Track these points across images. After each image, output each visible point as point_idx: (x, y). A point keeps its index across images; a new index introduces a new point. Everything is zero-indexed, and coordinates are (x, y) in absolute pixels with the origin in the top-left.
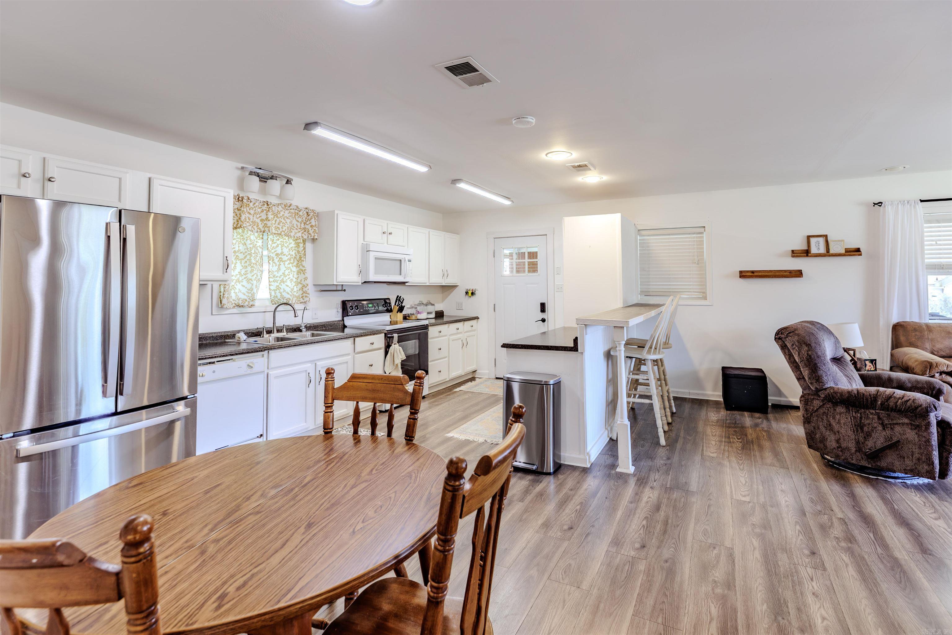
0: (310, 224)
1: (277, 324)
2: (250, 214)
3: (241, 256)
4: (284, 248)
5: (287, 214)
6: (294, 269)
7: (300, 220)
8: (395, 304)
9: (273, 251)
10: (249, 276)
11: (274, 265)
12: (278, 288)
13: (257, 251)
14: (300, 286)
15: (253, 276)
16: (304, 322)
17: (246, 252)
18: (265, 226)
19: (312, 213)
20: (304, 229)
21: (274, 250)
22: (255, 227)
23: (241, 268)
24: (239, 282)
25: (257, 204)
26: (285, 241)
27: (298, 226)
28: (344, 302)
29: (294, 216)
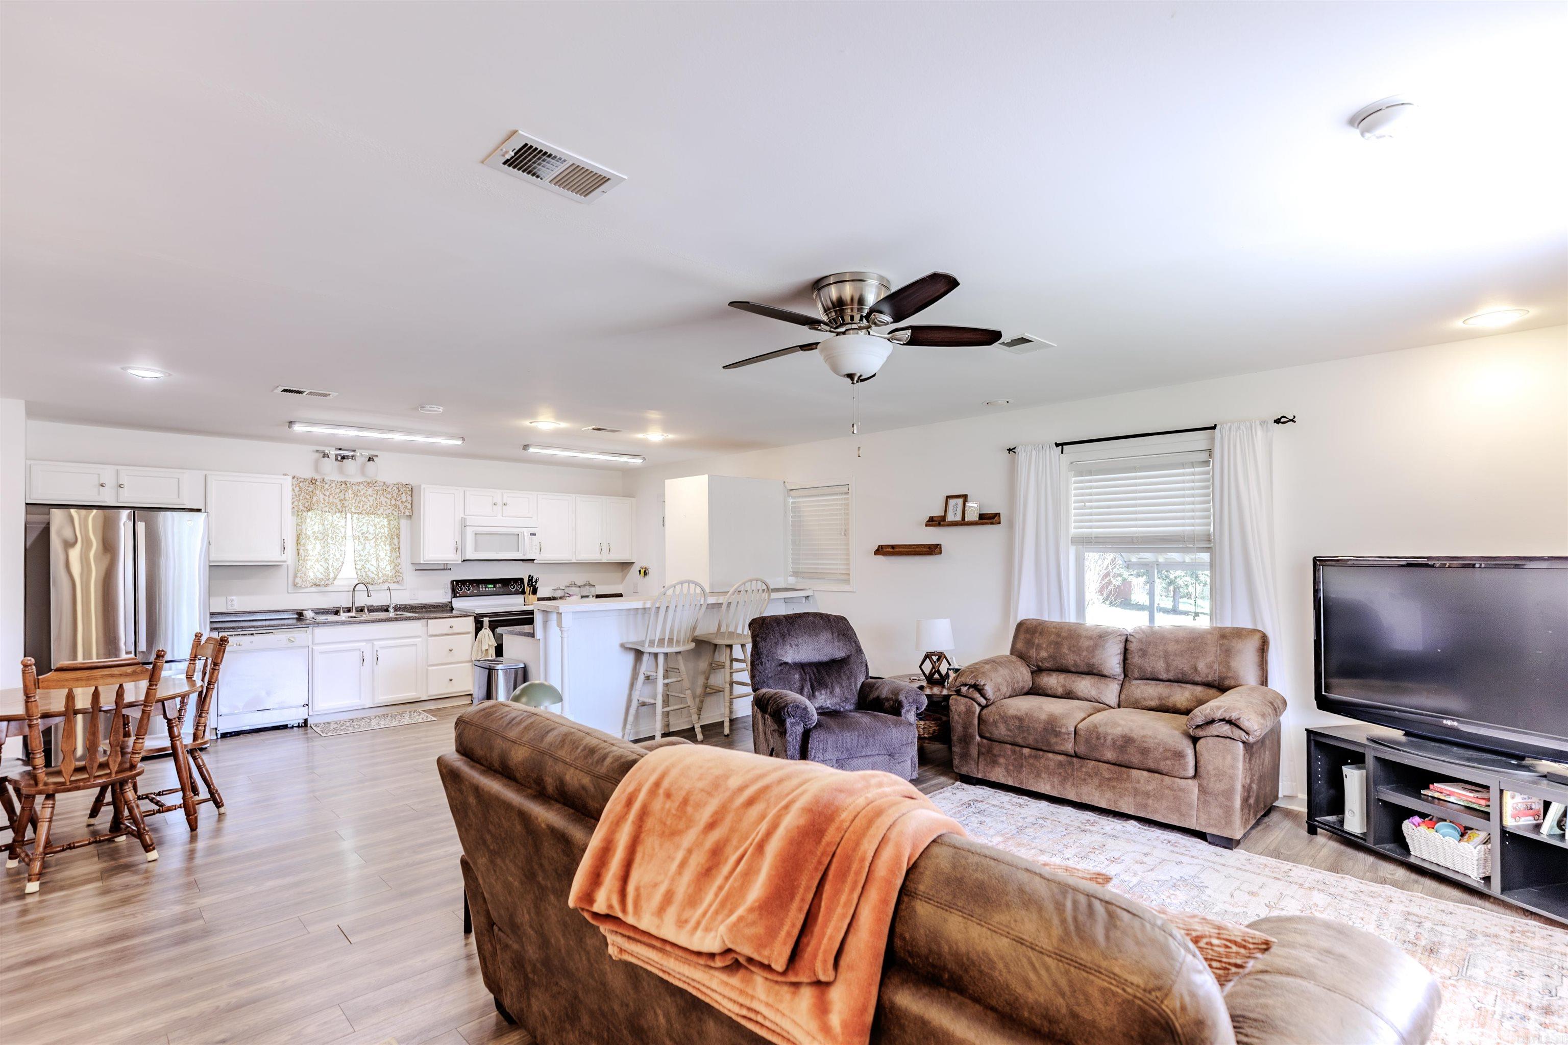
1: (357, 604)
2: (325, 495)
3: (321, 537)
4: (370, 526)
5: (370, 491)
6: (388, 547)
7: (389, 496)
8: (528, 585)
9: (359, 530)
10: (326, 556)
11: (360, 544)
12: (363, 567)
13: (338, 532)
14: (393, 565)
16: (393, 604)
17: (324, 533)
18: (343, 506)
19: (404, 488)
20: (395, 505)
22: (333, 508)
23: (321, 548)
24: (318, 562)
25: (333, 485)
26: (371, 519)
27: (386, 503)
28: (452, 582)
29: (380, 493)
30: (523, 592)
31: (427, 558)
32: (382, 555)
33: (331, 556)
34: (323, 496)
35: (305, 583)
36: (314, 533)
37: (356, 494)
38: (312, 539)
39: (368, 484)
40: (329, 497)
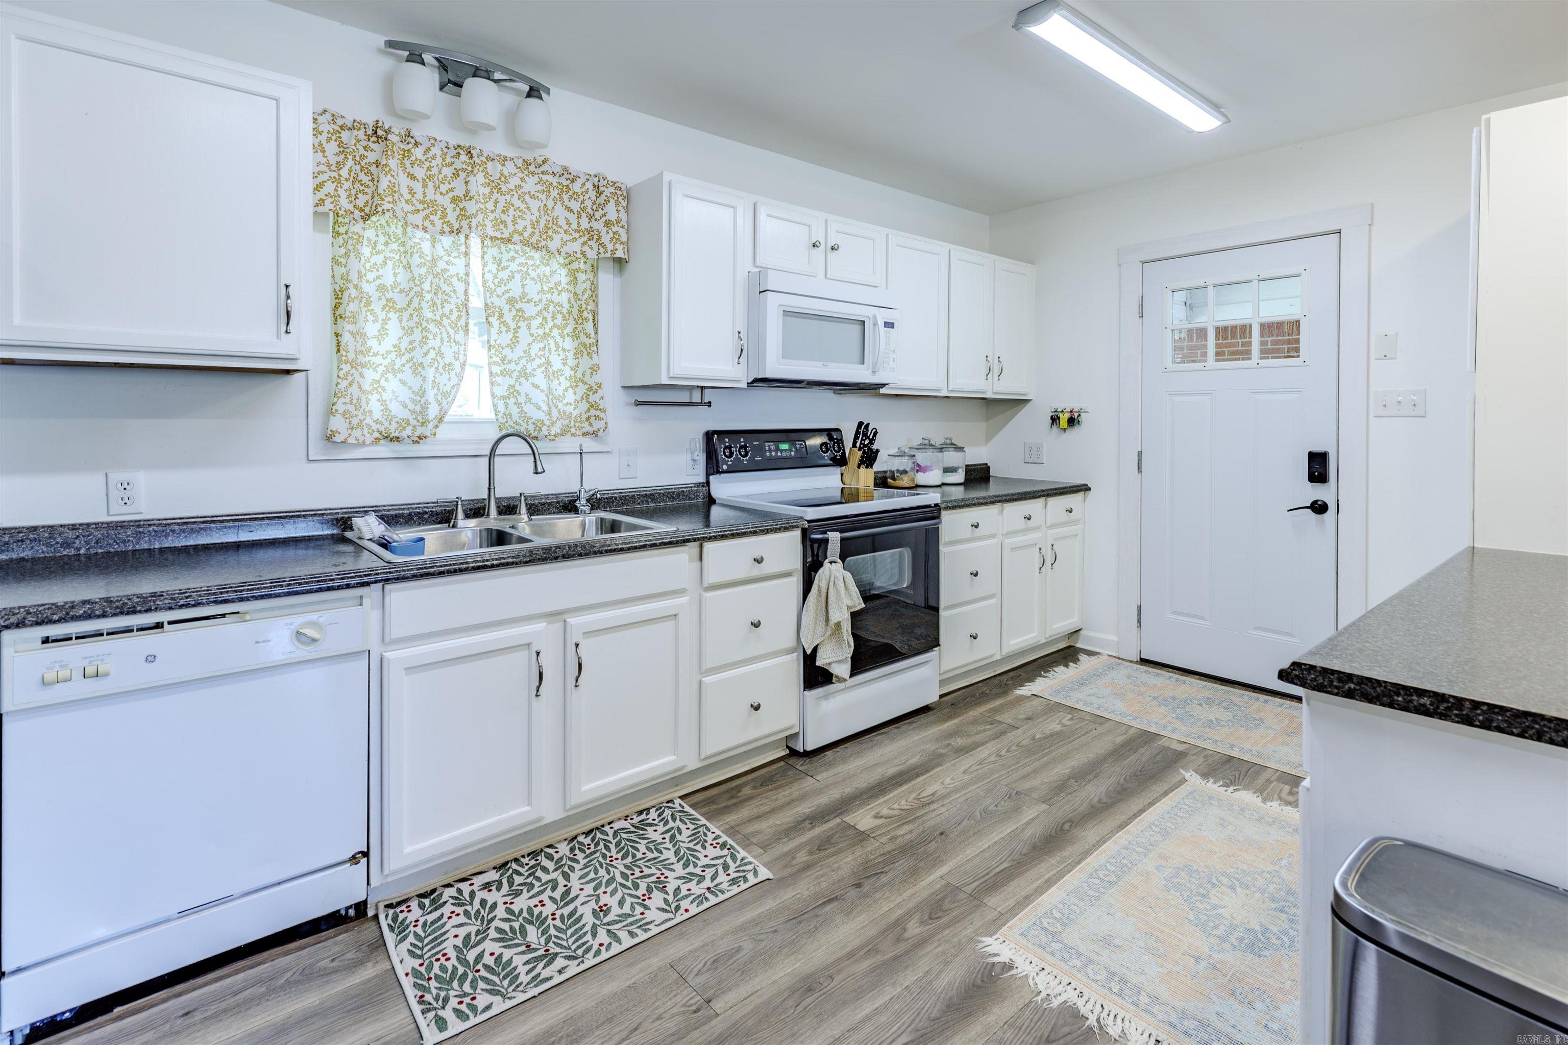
0: (604, 219)
1: (501, 491)
2: (413, 177)
3: (401, 301)
4: (528, 281)
5: (531, 185)
6: (568, 344)
7: (575, 206)
8: (854, 445)
9: (500, 291)
10: (418, 354)
11: (504, 329)
12: (513, 392)
13: (448, 290)
14: (582, 389)
15: (426, 354)
16: (587, 486)
17: (411, 289)
18: (463, 215)
19: (612, 190)
20: (590, 231)
21: (503, 288)
22: (435, 218)
23: (401, 333)
24: (394, 372)
25: (435, 150)
26: (530, 262)
27: (569, 224)
28: (709, 435)
29: (555, 193)
30: (840, 461)
31: (676, 370)
32: (557, 362)
33: (432, 354)
34: (409, 181)
35: (357, 433)
36: (382, 288)
37: (495, 186)
38: (377, 306)
39: (527, 163)
40: (425, 186)
